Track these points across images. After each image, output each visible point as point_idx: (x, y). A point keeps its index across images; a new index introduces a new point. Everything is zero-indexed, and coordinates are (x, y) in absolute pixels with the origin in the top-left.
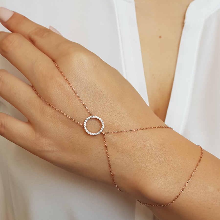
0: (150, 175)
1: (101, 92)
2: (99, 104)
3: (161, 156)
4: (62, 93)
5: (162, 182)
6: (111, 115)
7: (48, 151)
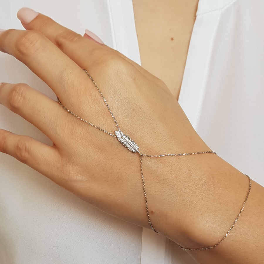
1: (140, 109)
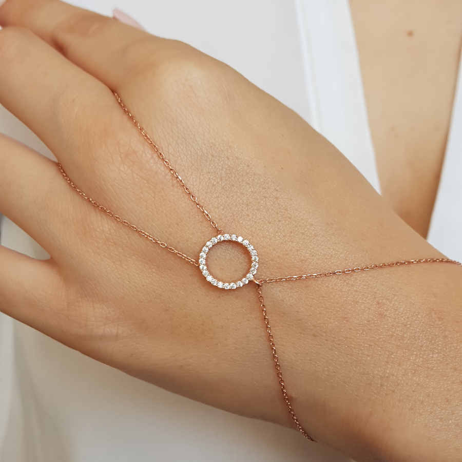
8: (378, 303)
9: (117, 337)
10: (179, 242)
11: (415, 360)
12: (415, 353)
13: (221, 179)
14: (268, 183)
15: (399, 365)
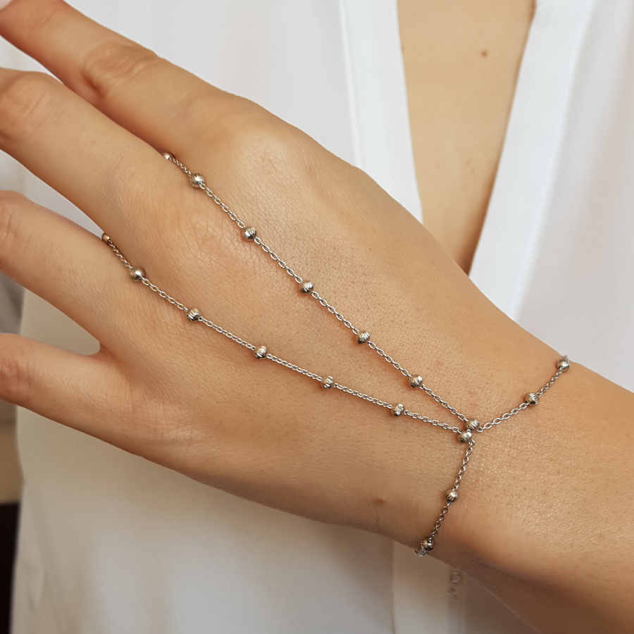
0: (496, 496)
2: (330, 289)
3: (526, 434)
4: (213, 262)
5: (536, 514)
6: (366, 321)
7: (175, 442)
8: (470, 393)
9: (190, 442)
10: (262, 336)
11: (509, 451)
12: (509, 444)
13: (307, 264)
14: (355, 267)
15: (494, 458)
